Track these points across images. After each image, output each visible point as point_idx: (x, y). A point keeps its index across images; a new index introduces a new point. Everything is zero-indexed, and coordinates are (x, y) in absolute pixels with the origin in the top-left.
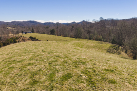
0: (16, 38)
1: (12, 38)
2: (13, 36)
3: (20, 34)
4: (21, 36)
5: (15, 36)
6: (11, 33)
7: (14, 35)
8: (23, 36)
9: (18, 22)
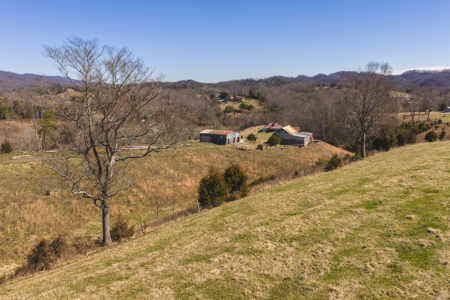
0: (420, 126)
1: (406, 126)
2: (410, 119)
3: (435, 115)
4: (440, 122)
5: (416, 118)
6: (401, 108)
7: (413, 116)
8: (444, 120)
9: (425, 73)
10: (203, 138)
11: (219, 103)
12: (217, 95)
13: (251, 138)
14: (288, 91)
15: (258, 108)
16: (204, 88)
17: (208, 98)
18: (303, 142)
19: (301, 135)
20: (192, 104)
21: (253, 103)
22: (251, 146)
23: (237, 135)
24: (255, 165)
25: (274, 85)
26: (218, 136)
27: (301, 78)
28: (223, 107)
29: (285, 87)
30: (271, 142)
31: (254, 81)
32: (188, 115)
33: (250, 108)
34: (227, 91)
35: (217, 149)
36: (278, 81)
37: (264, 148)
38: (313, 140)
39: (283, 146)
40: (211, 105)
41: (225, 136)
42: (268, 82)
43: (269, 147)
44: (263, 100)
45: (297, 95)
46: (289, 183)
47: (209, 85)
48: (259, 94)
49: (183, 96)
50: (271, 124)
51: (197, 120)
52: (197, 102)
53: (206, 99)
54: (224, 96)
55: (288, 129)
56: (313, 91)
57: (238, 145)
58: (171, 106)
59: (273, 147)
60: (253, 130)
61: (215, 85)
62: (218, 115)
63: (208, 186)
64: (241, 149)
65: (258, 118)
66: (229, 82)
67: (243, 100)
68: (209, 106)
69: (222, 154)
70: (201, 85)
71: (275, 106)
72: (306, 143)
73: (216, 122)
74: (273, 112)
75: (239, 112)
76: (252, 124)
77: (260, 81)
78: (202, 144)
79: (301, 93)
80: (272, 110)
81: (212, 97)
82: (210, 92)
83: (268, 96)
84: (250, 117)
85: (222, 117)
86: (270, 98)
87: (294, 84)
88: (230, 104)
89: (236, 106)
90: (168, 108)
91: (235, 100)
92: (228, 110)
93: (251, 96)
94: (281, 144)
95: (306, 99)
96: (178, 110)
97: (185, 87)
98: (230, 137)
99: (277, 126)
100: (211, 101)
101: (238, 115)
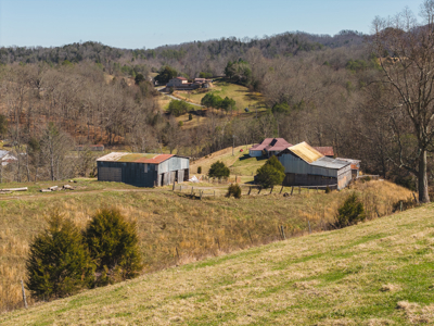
10: (105, 172)
11: (154, 94)
12: (151, 76)
13: (218, 171)
14: (315, 67)
15: (245, 104)
16: (123, 61)
17: (130, 83)
18: (335, 180)
19: (331, 164)
20: (91, 95)
21: (233, 93)
22: (216, 189)
23: (184, 163)
24: (221, 231)
25: (286, 53)
26: (139, 166)
27: (348, 37)
28: (164, 102)
29: (309, 57)
30: (262, 181)
31: (239, 44)
32: (83, 122)
33: (226, 104)
34: (176, 67)
35: (134, 196)
36: (293, 44)
37: (243, 193)
38: (360, 174)
39: (287, 190)
40: (136, 98)
41: (153, 167)
42: (268, 46)
43: (254, 192)
44: (256, 87)
45: (334, 75)
46: (236, 252)
47: (136, 53)
48: (246, 73)
49: (71, 78)
50: (268, 141)
51: (103, 135)
52: (104, 92)
53: (124, 85)
54: (165, 78)
55: (302, 149)
56: (372, 66)
57: (185, 187)
58: (43, 103)
59: (265, 192)
60: (227, 156)
61: (149, 54)
62: (152, 122)
63: (47, 253)
64: (191, 196)
65: (243, 126)
66: (183, 45)
67: (211, 86)
68: (131, 101)
69: (145, 207)
70: (117, 54)
71: (283, 100)
72: (342, 183)
73: (147, 137)
74: (280, 113)
75: (201, 113)
76: (229, 142)
77: (254, 43)
78: (100, 185)
79: (343, 72)
80: (275, 109)
81: (139, 79)
82: (135, 70)
83: (268, 78)
84: (224, 124)
85: (160, 126)
86: (271, 82)
87: (329, 51)
88: (179, 96)
89: (195, 101)
90: (36, 106)
91: (192, 87)
92: (175, 110)
93: (229, 78)
94: (285, 184)
95: (354, 84)
96: (59, 110)
97: (79, 58)
98: (165, 168)
99: (281, 145)
100: (136, 89)
101: (197, 121)
